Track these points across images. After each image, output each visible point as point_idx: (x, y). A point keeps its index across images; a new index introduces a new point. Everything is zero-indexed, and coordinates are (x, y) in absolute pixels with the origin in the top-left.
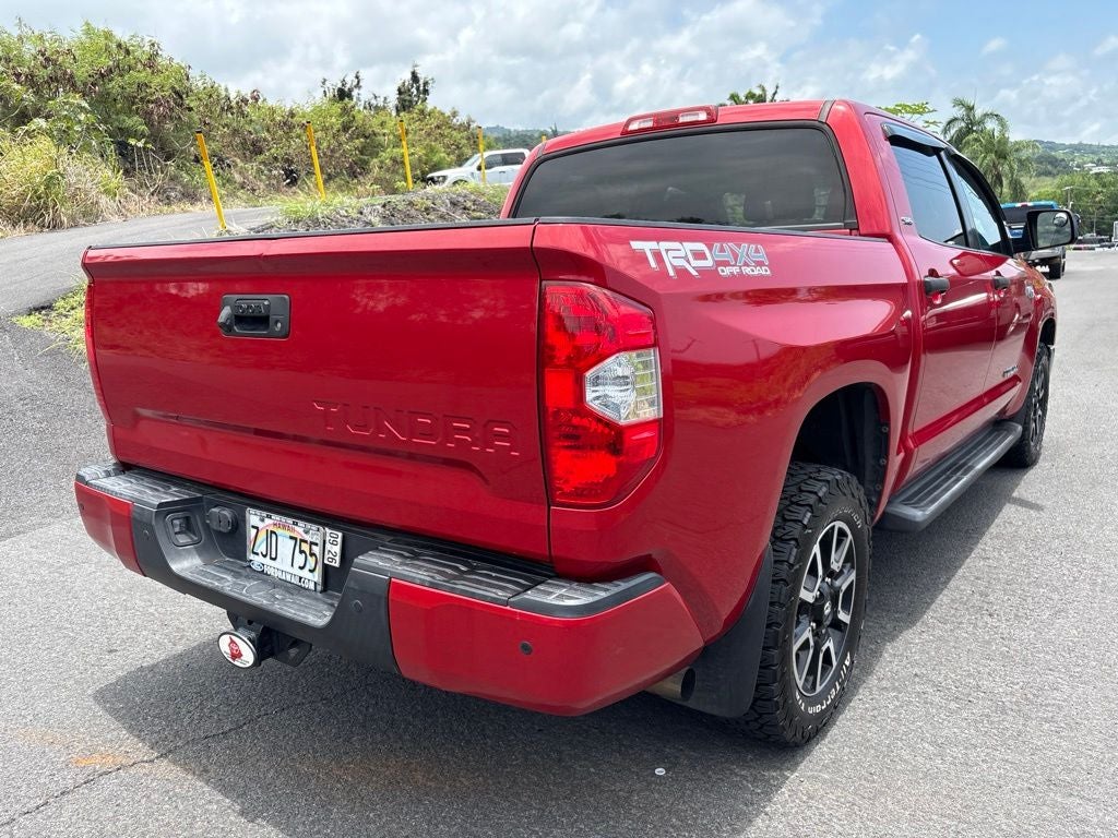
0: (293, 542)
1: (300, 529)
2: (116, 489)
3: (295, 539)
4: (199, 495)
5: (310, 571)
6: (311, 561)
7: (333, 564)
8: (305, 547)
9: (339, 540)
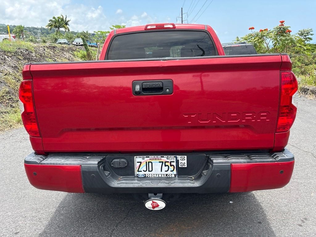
0: (161, 164)
1: (164, 159)
2: (59, 162)
3: (163, 162)
4: (104, 157)
5: (171, 171)
6: (172, 168)
7: (184, 167)
8: (168, 164)
9: (186, 158)
